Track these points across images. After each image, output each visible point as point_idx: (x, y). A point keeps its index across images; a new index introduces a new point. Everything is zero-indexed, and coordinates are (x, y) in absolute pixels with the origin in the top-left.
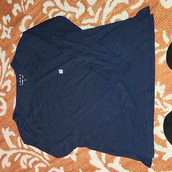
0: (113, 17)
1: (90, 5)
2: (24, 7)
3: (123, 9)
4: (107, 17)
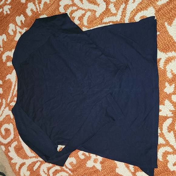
0: (138, 14)
1: (111, 1)
2: (39, 6)
3: (149, 5)
4: (131, 14)
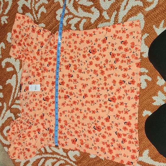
0: (129, 20)
1: (104, 9)
2: (37, 15)
3: (138, 11)
4: (123, 20)
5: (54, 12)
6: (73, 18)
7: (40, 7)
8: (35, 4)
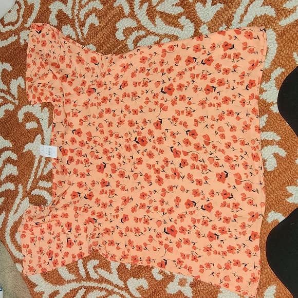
1: (203, 21)
2: (82, 30)
3: (266, 25)
5: (112, 24)
6: (145, 36)
7: (87, 15)
8: (79, 10)
